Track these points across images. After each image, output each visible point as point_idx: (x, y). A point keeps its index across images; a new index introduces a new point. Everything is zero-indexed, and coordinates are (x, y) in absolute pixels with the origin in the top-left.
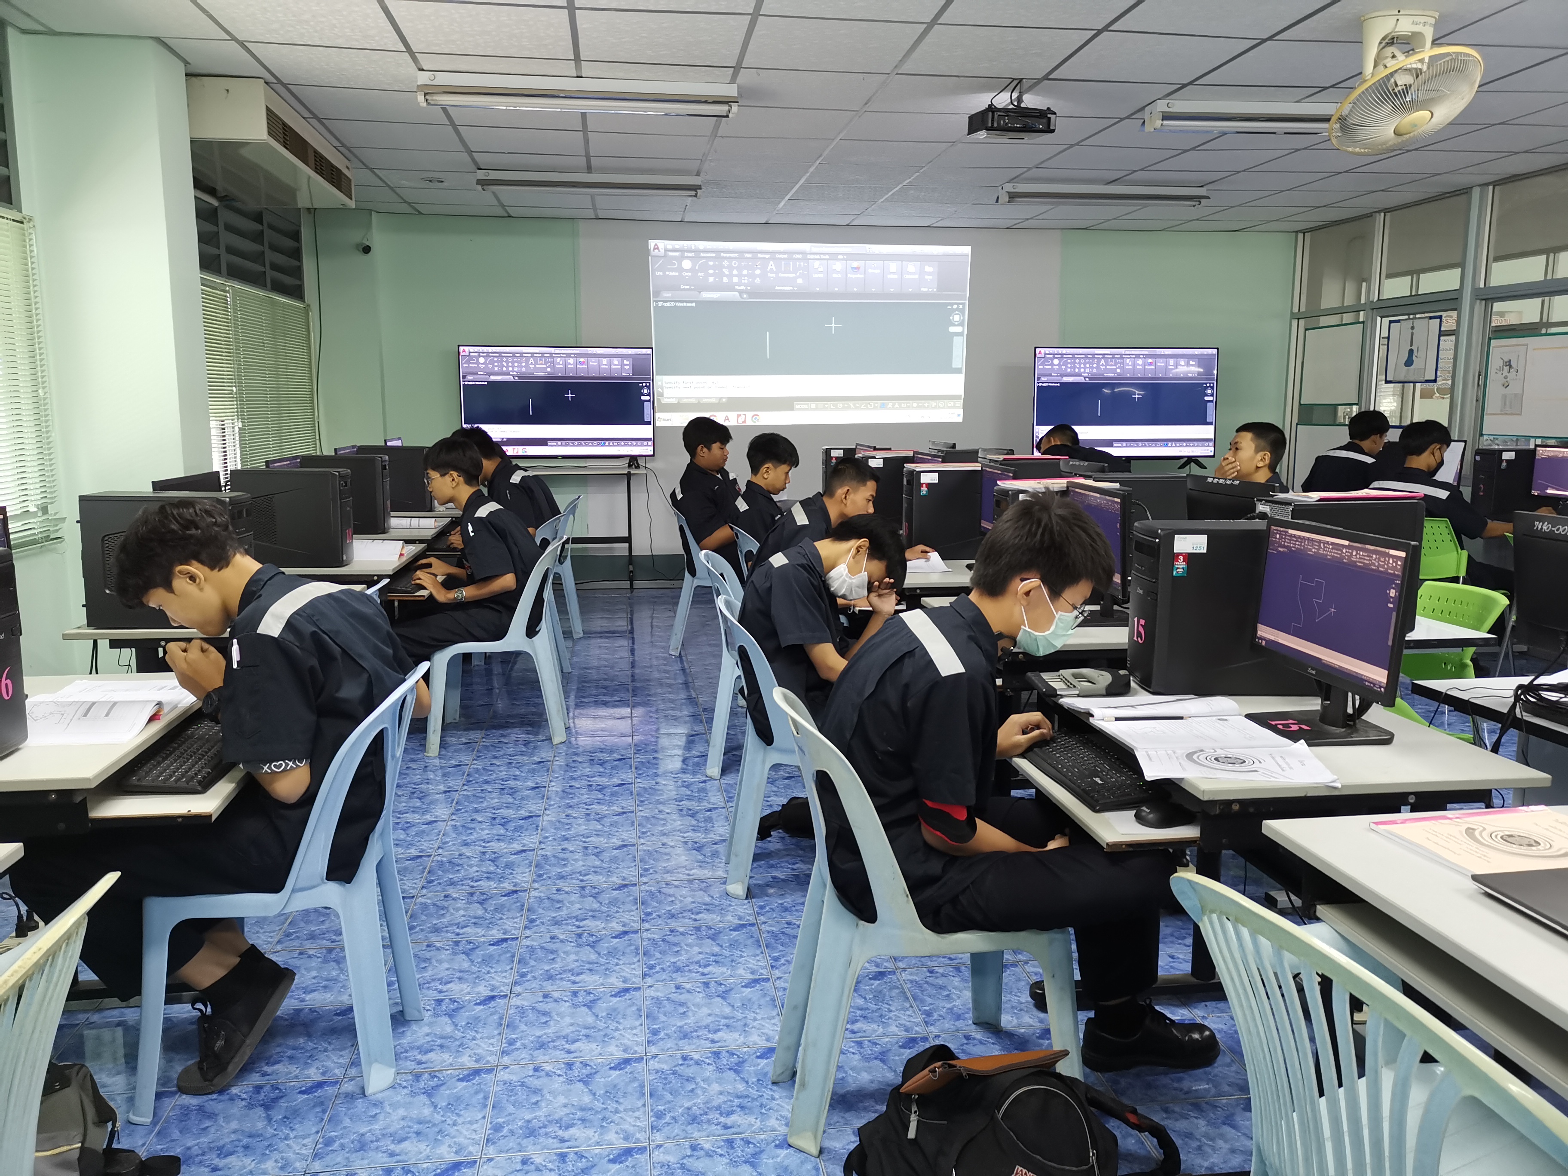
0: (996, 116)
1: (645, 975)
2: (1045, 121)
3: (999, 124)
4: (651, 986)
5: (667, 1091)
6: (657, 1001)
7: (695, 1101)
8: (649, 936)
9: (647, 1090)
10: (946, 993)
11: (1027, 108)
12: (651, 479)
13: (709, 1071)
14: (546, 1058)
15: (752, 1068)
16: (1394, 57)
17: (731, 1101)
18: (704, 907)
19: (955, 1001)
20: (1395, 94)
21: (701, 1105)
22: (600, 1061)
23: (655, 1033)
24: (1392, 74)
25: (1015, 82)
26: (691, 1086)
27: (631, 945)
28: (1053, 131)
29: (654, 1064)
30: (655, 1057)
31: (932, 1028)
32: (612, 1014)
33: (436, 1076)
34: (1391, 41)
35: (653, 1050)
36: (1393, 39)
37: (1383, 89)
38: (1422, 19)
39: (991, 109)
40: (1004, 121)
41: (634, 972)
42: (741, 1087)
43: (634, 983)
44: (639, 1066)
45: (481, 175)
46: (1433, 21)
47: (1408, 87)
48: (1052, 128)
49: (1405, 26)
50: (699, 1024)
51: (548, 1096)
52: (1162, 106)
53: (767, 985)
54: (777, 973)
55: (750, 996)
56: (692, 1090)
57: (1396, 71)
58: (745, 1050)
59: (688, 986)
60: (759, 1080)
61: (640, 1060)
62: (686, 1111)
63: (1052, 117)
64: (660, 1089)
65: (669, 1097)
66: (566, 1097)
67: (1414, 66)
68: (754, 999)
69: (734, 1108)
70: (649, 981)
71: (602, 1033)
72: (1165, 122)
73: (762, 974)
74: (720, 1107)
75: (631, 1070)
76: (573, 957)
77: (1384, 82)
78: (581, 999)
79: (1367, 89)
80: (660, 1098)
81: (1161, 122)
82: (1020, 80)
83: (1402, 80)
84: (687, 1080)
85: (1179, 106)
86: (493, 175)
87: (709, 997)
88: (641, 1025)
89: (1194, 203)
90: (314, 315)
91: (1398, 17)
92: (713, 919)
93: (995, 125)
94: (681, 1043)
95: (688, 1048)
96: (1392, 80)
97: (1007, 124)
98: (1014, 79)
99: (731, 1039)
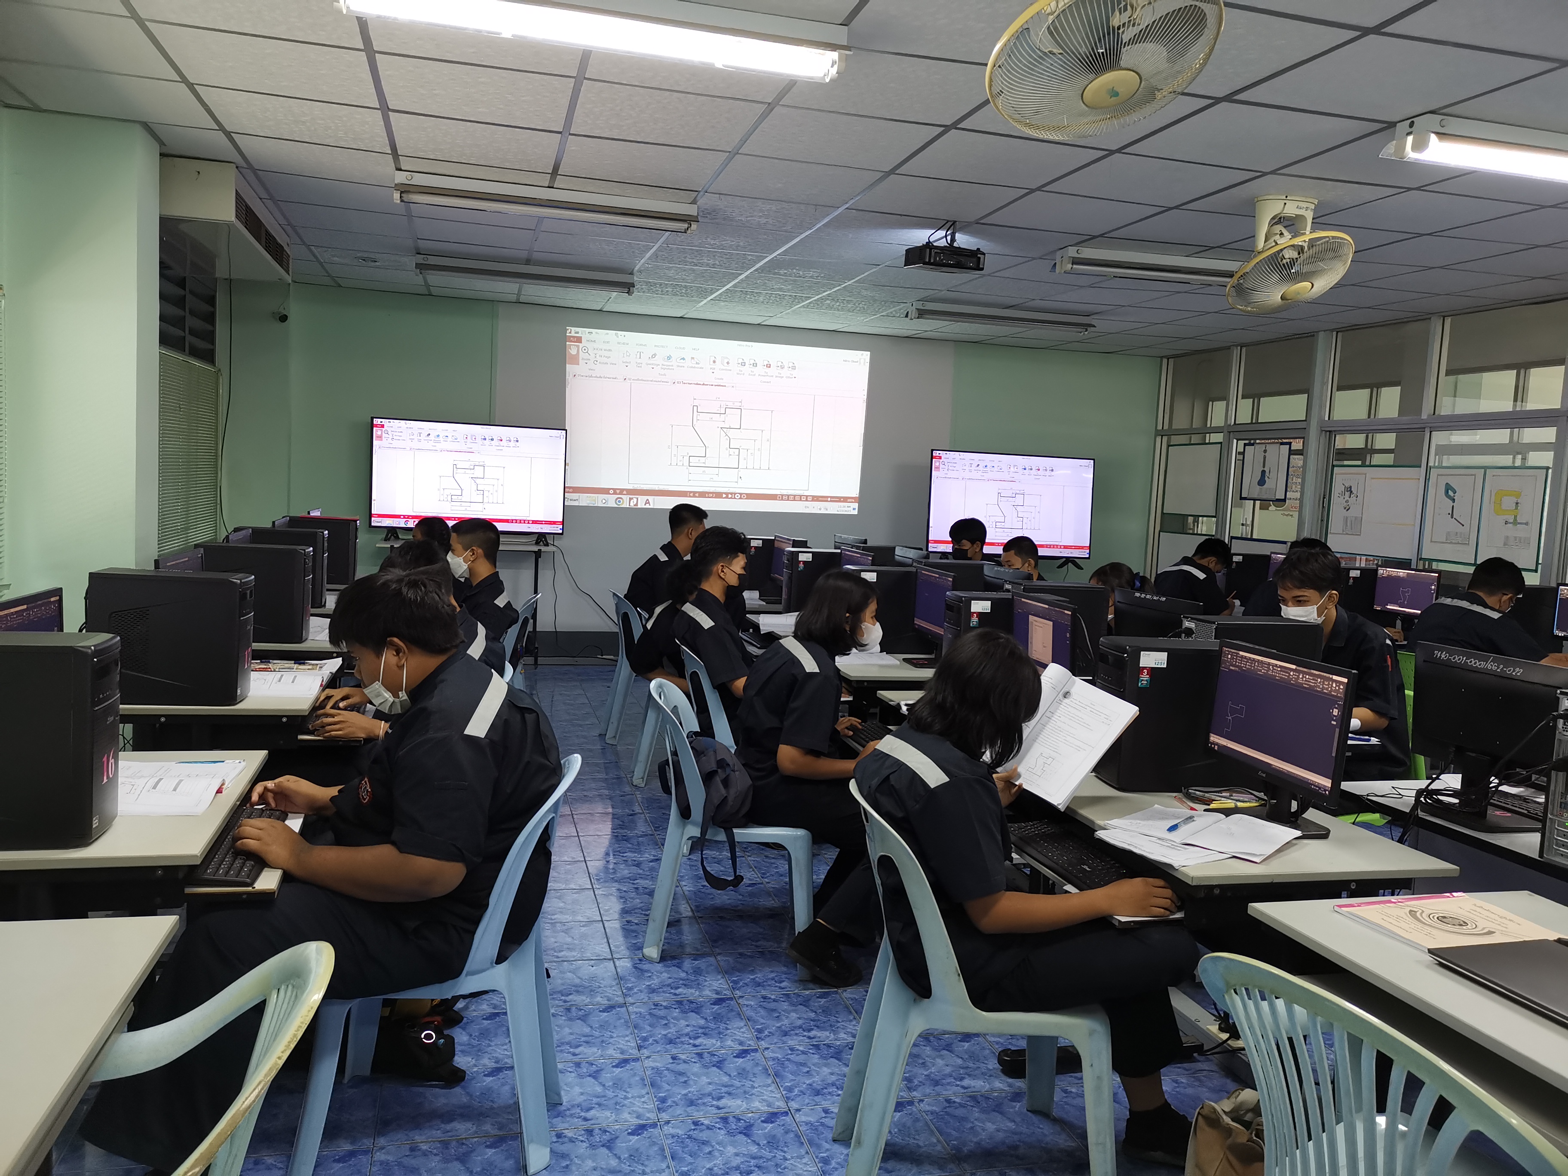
0: (933, 253)
1: (640, 1048)
2: (975, 260)
3: (935, 259)
4: (648, 1057)
5: (686, 1153)
6: (657, 1071)
7: (715, 1162)
8: (635, 1010)
9: (667, 1153)
10: (921, 1061)
11: (960, 248)
12: (558, 557)
13: (721, 1135)
14: (566, 1125)
15: (760, 1132)
16: (1282, 234)
17: (747, 1162)
18: (681, 982)
19: (931, 1068)
20: (1284, 265)
21: (721, 1166)
22: (617, 1127)
23: (663, 1100)
24: (1282, 250)
25: (950, 224)
26: (707, 1149)
27: (620, 1019)
28: (982, 269)
29: (668, 1130)
30: (668, 1122)
31: (915, 1093)
32: (618, 1084)
33: (463, 1144)
34: (1278, 220)
35: (665, 1116)
36: (1280, 218)
37: (1274, 260)
38: (1305, 205)
39: (929, 245)
40: (940, 258)
41: (629, 1044)
42: (754, 1149)
43: (631, 1054)
44: (655, 1131)
45: (420, 259)
46: (1313, 207)
47: (1293, 262)
48: (981, 266)
49: (1291, 209)
50: (702, 1092)
51: (576, 1160)
52: (1072, 252)
53: (758, 1055)
54: (763, 1044)
55: (744, 1066)
56: (710, 1153)
57: (1285, 248)
58: (750, 1115)
59: (683, 1057)
60: (769, 1142)
61: (654, 1125)
62: (708, 1171)
63: (982, 256)
64: (681, 1152)
65: (689, 1159)
66: (593, 1161)
67: (1300, 244)
68: (748, 1068)
69: (752, 1168)
70: (646, 1052)
71: (613, 1102)
72: (1074, 266)
73: (750, 1045)
74: (739, 1167)
75: (649, 1135)
76: (567, 1030)
77: (1275, 255)
78: (585, 1070)
79: (1261, 261)
80: (682, 1160)
81: (1071, 266)
82: (954, 222)
83: (1289, 254)
84: (703, 1144)
85: (1088, 253)
86: (432, 260)
87: (705, 1066)
88: (648, 1093)
89: (1080, 330)
90: (223, 381)
91: (1285, 201)
92: (692, 994)
93: (932, 261)
94: (689, 1109)
95: (698, 1115)
96: (1281, 254)
97: (942, 260)
98: (948, 221)
99: (734, 1105)
